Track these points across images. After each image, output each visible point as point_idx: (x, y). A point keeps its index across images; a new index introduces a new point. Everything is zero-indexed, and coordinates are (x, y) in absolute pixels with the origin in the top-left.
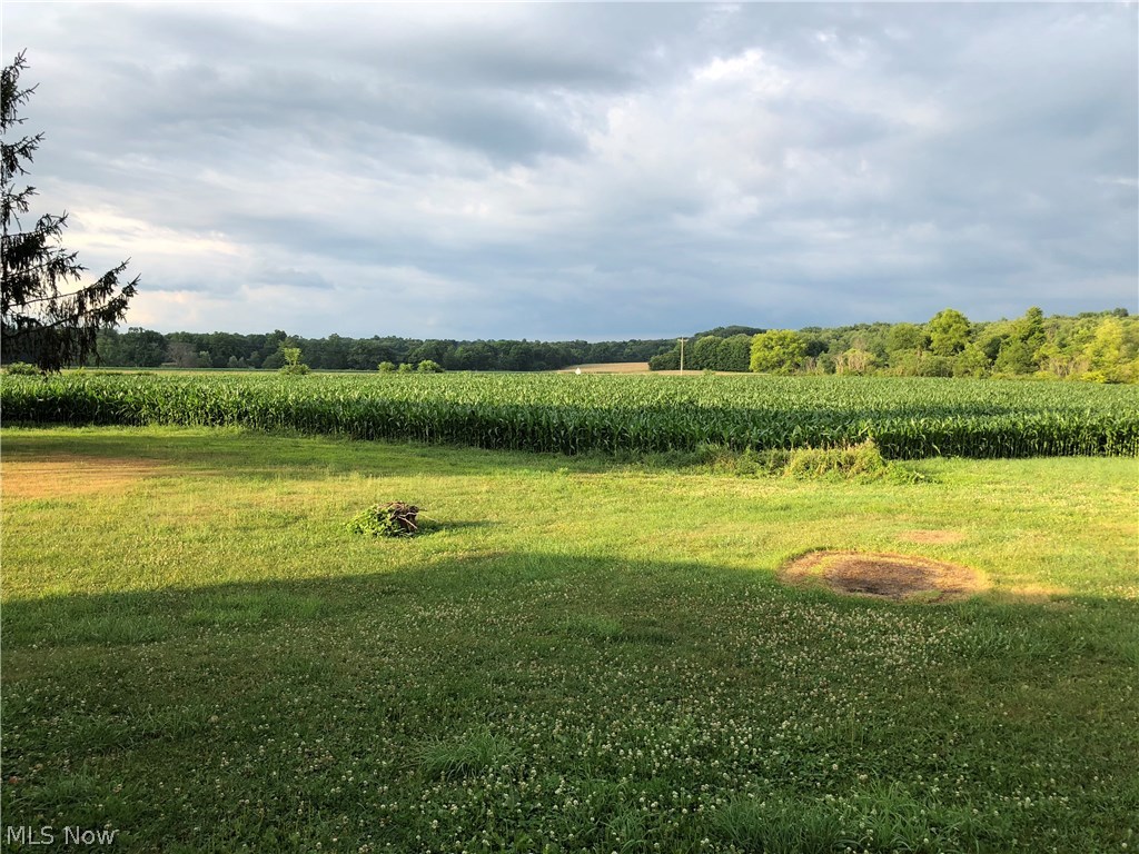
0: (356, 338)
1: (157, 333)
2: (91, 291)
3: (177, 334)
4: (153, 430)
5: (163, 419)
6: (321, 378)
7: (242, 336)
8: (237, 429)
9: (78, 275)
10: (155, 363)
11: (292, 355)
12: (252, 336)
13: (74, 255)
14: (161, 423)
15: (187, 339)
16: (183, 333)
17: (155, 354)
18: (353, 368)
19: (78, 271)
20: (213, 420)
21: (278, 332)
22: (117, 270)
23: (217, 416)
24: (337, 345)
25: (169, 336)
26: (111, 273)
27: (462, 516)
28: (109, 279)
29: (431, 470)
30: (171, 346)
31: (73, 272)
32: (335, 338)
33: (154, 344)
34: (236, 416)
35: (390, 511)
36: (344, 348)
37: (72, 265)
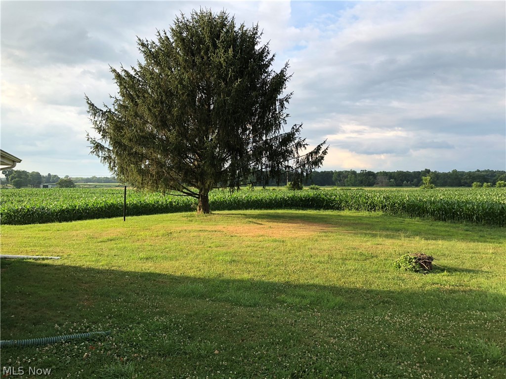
0: (467, 171)
1: (372, 172)
2: (311, 153)
3: (381, 172)
4: (346, 213)
5: (350, 207)
6: (439, 190)
7: (410, 172)
8: (381, 213)
9: (305, 148)
10: (371, 185)
11: (426, 180)
12: (415, 172)
13: (305, 140)
14: (350, 210)
15: (385, 174)
16: (383, 172)
17: (371, 181)
18: (464, 186)
19: (306, 146)
20: (371, 209)
21: (426, 170)
22: (322, 144)
23: (372, 207)
24: (456, 175)
25: (378, 173)
26: (319, 146)
27: (467, 266)
28: (319, 148)
29: (465, 238)
30: (378, 177)
31: (304, 146)
32: (455, 172)
33: (371, 177)
34: (381, 207)
35: (415, 258)
36: (459, 176)
37: (304, 143)
